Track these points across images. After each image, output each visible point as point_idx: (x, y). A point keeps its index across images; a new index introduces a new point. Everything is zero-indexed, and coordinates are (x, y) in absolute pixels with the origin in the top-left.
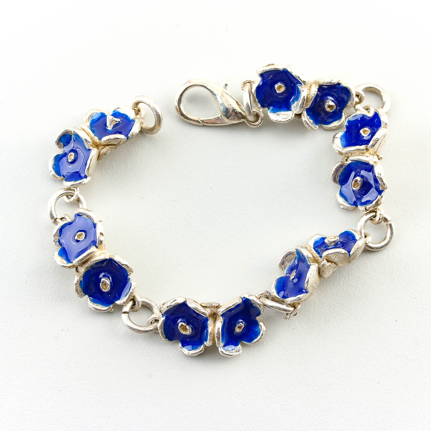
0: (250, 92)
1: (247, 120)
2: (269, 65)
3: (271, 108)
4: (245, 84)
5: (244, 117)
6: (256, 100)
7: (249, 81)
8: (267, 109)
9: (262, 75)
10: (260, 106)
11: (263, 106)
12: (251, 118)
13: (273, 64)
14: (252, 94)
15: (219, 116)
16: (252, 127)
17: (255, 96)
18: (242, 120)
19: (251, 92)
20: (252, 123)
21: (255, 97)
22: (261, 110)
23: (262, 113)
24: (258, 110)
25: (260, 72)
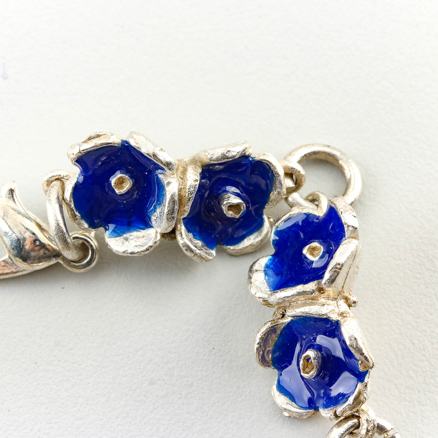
0: (61, 201)
1: (64, 259)
2: (90, 139)
3: (112, 226)
4: (49, 182)
5: (57, 255)
6: (76, 216)
7: (56, 178)
8: (102, 229)
9: (81, 160)
10: (86, 226)
11: (93, 225)
12: (72, 255)
13: (98, 136)
14: (67, 203)
15: (6, 257)
16: (77, 271)
17: (73, 206)
18: (53, 261)
19: (63, 198)
20: (75, 264)
21: (74, 208)
22: (91, 234)
23: (92, 239)
24: (85, 235)
25: (74, 156)
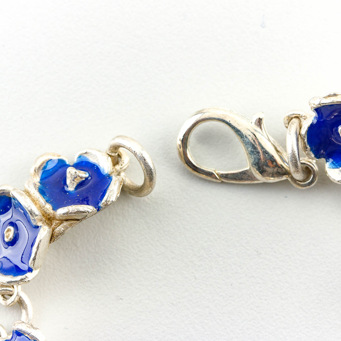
0: (298, 135)
1: (292, 178)
2: (329, 96)
3: (331, 160)
4: (290, 119)
5: (287, 173)
6: (307, 148)
7: (296, 116)
8: (323, 160)
9: (317, 110)
10: (313, 156)
11: (318, 156)
12: (298, 176)
13: (335, 95)
14: (302, 138)
15: (248, 168)
16: (300, 188)
17: (306, 140)
18: (284, 178)
19: (300, 134)
20: (300, 183)
21: (306, 143)
22: (314, 161)
23: (314, 164)
24: (310, 162)
25: (315, 106)
